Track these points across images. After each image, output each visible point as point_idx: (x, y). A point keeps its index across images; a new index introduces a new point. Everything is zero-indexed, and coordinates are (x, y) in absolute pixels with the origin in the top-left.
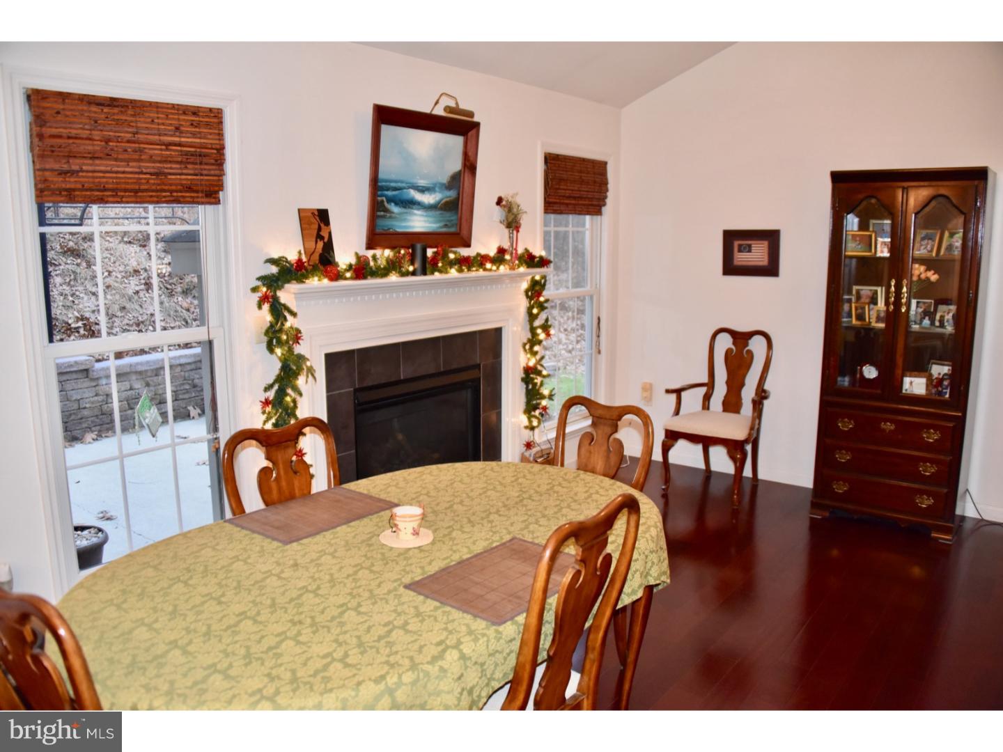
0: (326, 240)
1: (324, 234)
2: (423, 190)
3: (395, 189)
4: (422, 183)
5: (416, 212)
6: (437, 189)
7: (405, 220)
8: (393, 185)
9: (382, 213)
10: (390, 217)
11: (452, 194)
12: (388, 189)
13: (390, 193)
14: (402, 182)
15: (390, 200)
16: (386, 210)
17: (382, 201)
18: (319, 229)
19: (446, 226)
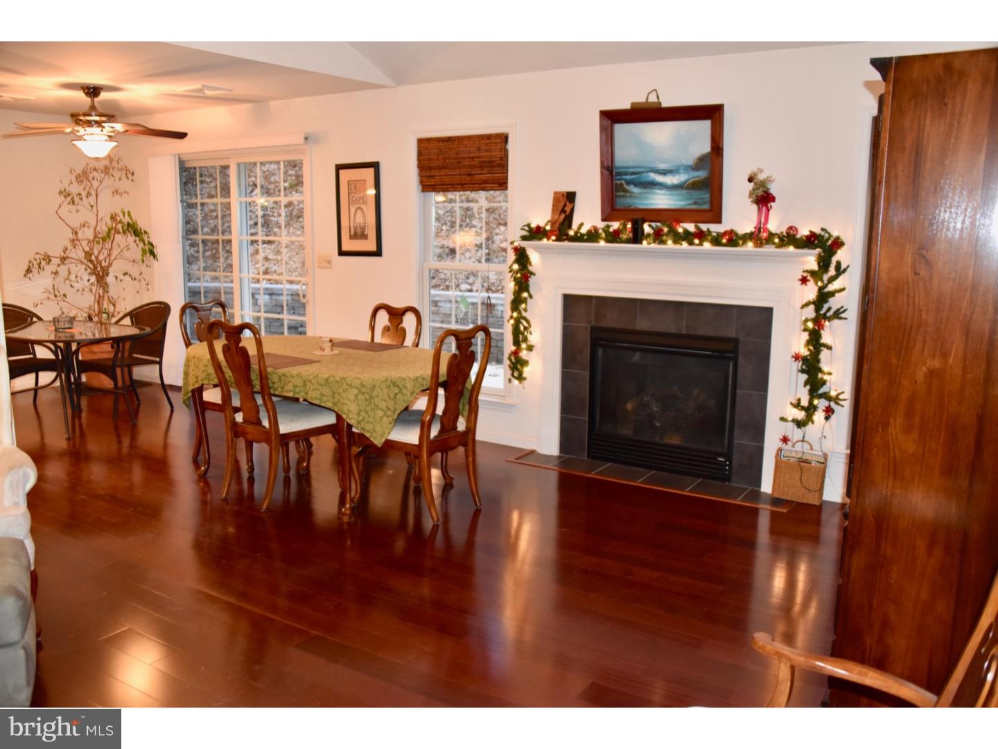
0: (568, 213)
1: (568, 209)
2: (664, 173)
3: (634, 173)
4: (662, 166)
5: (658, 191)
6: (681, 171)
7: (647, 199)
8: (631, 170)
9: (622, 194)
10: (631, 196)
11: (702, 174)
12: (626, 174)
13: (628, 177)
14: (640, 167)
15: (629, 183)
16: (626, 191)
17: (622, 184)
18: (565, 206)
19: (695, 203)
